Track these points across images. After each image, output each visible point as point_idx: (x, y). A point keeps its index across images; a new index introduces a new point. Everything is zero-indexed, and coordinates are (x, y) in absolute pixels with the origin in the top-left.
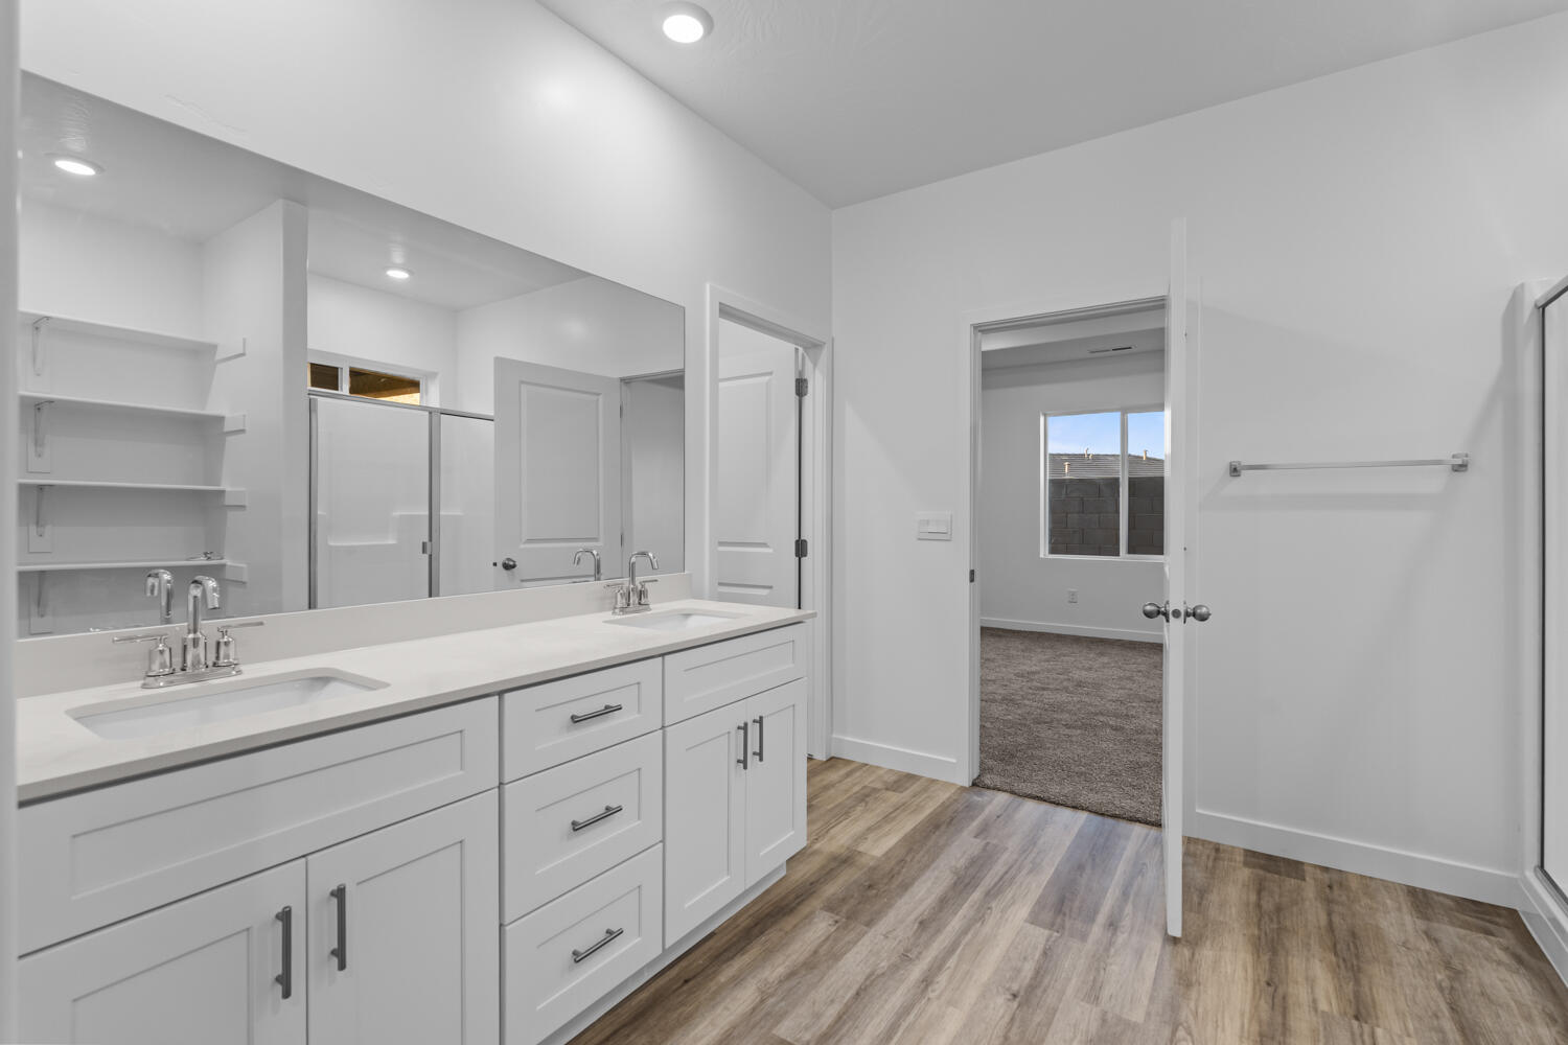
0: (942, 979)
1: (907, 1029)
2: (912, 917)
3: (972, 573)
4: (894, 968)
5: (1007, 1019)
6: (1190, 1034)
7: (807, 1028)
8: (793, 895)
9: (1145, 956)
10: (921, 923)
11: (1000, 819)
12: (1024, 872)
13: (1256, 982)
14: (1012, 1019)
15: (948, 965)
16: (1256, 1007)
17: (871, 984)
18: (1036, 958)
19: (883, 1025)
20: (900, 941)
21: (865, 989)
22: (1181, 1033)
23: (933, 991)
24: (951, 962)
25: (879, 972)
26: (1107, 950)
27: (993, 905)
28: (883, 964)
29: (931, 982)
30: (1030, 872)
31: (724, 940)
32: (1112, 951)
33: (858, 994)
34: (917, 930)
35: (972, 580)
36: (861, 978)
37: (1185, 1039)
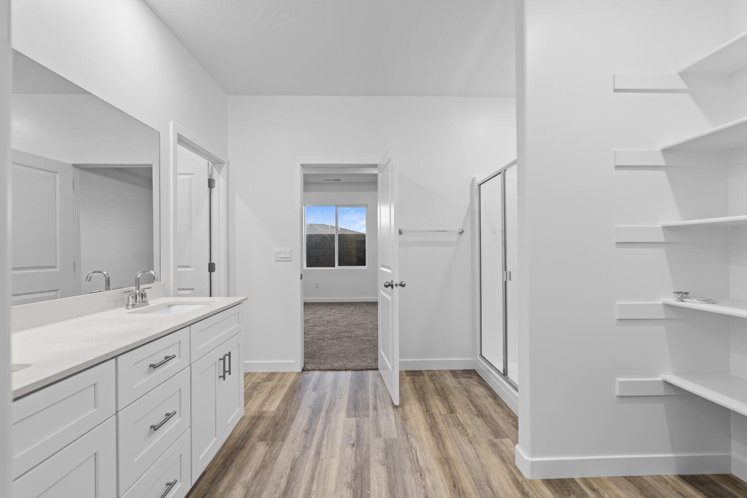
0: (324, 450)
1: (319, 474)
2: (301, 430)
3: (301, 275)
4: (302, 453)
5: (354, 454)
6: (412, 435)
7: (275, 492)
8: (240, 441)
9: (389, 415)
10: (305, 432)
11: (319, 382)
12: (337, 400)
13: (424, 412)
14: (356, 454)
15: (324, 444)
16: (426, 420)
17: (295, 464)
18: (355, 428)
19: (308, 477)
20: (300, 442)
21: (294, 466)
22: (409, 436)
23: (322, 456)
24: (325, 442)
25: (297, 457)
26: (377, 417)
27: (331, 415)
28: (297, 454)
29: (320, 453)
30: (339, 399)
31: (213, 473)
32: (379, 417)
33: (292, 469)
34: (305, 435)
35: (301, 279)
36: (290, 463)
37: (411, 438)
